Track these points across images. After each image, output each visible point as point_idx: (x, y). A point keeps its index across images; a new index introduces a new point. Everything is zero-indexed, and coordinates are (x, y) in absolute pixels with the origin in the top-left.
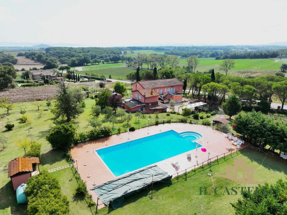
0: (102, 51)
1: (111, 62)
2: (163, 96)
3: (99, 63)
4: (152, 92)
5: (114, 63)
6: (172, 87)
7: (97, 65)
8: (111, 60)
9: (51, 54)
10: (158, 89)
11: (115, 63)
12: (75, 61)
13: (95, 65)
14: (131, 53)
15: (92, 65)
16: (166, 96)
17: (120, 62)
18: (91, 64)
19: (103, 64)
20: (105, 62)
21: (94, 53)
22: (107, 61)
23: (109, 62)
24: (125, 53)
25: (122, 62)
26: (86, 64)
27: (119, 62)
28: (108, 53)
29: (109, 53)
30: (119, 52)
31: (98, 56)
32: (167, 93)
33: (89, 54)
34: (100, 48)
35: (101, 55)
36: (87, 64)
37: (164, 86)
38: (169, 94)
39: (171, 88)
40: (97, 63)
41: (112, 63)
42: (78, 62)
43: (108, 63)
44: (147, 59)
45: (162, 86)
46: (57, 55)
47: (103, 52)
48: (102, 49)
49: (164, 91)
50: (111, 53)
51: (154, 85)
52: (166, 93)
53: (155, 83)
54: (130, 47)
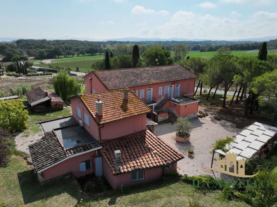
0: (78, 43)
1: (87, 55)
2: (155, 104)
3: (73, 55)
4: (126, 101)
5: (90, 56)
6: (174, 82)
7: (70, 57)
8: (88, 52)
9: (19, 46)
10: (142, 89)
11: (92, 55)
12: (43, 52)
13: (69, 57)
14: (111, 46)
15: (65, 57)
16: (162, 104)
17: (98, 55)
18: (63, 56)
19: (78, 56)
20: (81, 54)
21: (68, 46)
22: (82, 53)
23: (85, 54)
24: (105, 46)
25: (100, 55)
26: (57, 57)
27: (96, 55)
28: (85, 45)
29: (87, 45)
30: (98, 45)
31: (74, 49)
32: (162, 98)
33: (63, 46)
34: (77, 40)
35: (76, 48)
36: (59, 56)
37: (158, 81)
38: (167, 99)
39: (173, 86)
40: (70, 56)
41: (89, 56)
42: (47, 54)
43: (83, 55)
44: (127, 49)
45: (153, 81)
46: (26, 47)
47: (79, 45)
48: (80, 42)
49: (156, 92)
50: (89, 46)
51: (132, 78)
52: (161, 96)
53: (136, 75)
54: (110, 42)
